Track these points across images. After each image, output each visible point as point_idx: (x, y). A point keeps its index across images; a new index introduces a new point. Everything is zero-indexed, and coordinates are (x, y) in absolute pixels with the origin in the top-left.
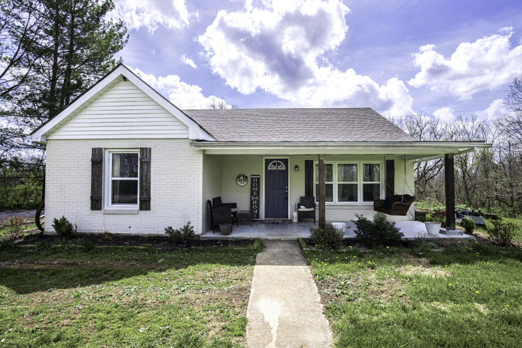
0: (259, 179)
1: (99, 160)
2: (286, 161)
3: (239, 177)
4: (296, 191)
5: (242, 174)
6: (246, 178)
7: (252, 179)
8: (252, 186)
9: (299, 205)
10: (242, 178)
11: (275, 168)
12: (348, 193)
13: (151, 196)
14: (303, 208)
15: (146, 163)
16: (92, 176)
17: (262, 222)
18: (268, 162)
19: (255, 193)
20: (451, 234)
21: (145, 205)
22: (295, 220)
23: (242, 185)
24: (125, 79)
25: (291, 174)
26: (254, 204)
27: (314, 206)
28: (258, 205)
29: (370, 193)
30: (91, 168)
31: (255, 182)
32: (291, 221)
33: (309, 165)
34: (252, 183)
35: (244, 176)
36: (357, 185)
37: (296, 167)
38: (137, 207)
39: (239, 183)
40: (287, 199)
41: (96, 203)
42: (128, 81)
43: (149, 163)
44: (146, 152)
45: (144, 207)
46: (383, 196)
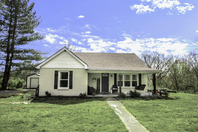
0: (100, 79)
1: (57, 74)
2: (108, 74)
3: (93, 79)
4: (111, 83)
5: (94, 78)
6: (95, 79)
7: (98, 79)
8: (97, 82)
9: (113, 88)
10: (94, 79)
11: (104, 76)
12: (127, 84)
13: (73, 85)
14: (114, 89)
15: (71, 75)
16: (55, 79)
17: (101, 93)
18: (102, 74)
19: (98, 84)
20: (155, 95)
21: (71, 87)
22: (111, 92)
23: (94, 81)
24: (65, 51)
25: (110, 77)
26: (98, 87)
27: (117, 88)
28: (100, 88)
29: (134, 84)
30: (54, 77)
31: (98, 81)
32: (110, 93)
33: (115, 75)
34: (98, 80)
35: (95, 78)
36: (130, 81)
37: (112, 76)
38: (68, 88)
39: (93, 81)
40: (108, 86)
41: (56, 87)
42: (66, 51)
43: (72, 75)
44: (71, 72)
45: (70, 88)
46: (138, 85)
